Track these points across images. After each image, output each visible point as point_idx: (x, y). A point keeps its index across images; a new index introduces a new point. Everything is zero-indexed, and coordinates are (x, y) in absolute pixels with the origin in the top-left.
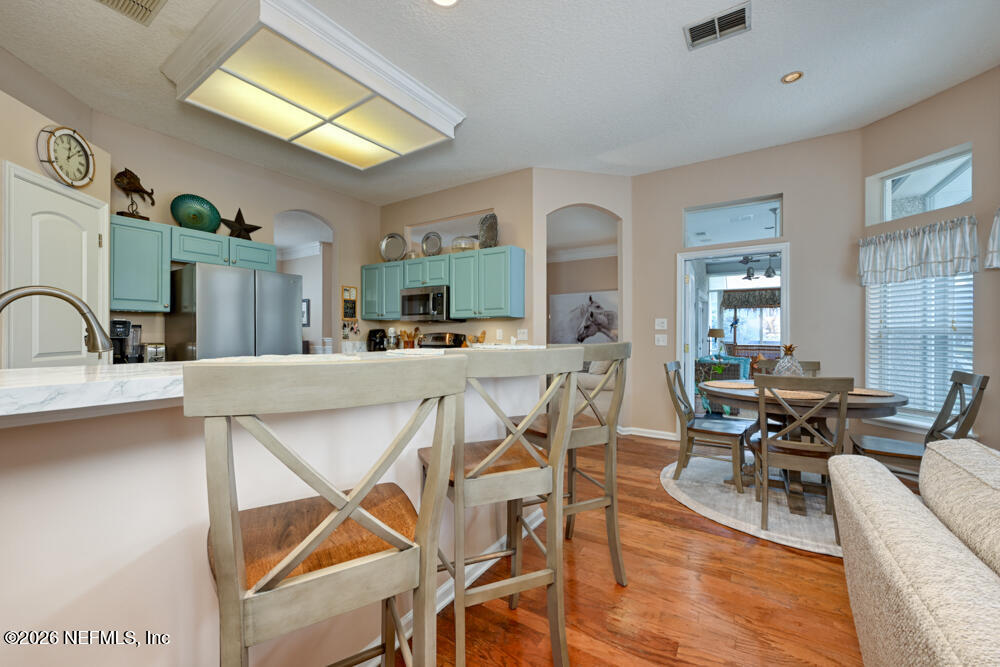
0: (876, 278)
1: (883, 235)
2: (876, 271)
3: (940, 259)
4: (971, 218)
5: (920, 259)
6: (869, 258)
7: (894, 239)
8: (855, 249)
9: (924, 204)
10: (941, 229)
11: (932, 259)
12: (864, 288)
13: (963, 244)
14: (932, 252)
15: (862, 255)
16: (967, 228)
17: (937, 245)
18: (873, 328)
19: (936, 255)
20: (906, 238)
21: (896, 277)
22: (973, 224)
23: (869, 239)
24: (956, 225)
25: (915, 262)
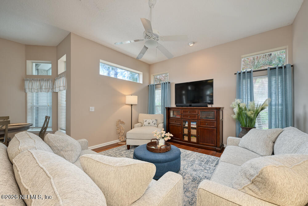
0: (29, 90)
1: (31, 79)
2: (29, 89)
3: (45, 88)
4: (51, 79)
5: (40, 87)
6: (28, 84)
7: (34, 80)
8: (23, 81)
9: (47, 73)
10: (45, 80)
11: (43, 88)
12: (26, 93)
13: (49, 86)
14: (43, 85)
15: (25, 83)
16: (50, 81)
17: (45, 84)
18: (29, 105)
19: (44, 87)
20: (37, 81)
21: (35, 91)
22: (51, 81)
23: (27, 79)
24: (48, 80)
25: (39, 88)
